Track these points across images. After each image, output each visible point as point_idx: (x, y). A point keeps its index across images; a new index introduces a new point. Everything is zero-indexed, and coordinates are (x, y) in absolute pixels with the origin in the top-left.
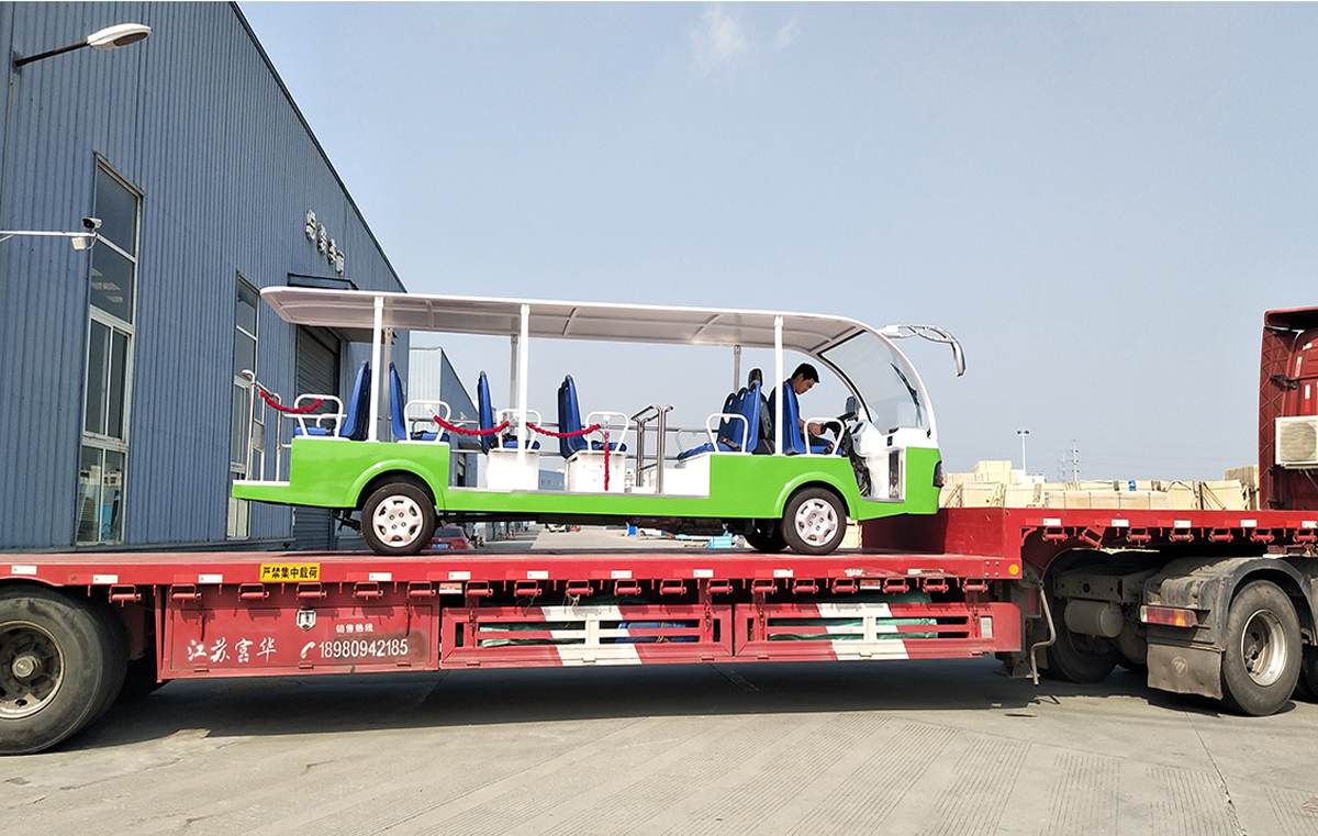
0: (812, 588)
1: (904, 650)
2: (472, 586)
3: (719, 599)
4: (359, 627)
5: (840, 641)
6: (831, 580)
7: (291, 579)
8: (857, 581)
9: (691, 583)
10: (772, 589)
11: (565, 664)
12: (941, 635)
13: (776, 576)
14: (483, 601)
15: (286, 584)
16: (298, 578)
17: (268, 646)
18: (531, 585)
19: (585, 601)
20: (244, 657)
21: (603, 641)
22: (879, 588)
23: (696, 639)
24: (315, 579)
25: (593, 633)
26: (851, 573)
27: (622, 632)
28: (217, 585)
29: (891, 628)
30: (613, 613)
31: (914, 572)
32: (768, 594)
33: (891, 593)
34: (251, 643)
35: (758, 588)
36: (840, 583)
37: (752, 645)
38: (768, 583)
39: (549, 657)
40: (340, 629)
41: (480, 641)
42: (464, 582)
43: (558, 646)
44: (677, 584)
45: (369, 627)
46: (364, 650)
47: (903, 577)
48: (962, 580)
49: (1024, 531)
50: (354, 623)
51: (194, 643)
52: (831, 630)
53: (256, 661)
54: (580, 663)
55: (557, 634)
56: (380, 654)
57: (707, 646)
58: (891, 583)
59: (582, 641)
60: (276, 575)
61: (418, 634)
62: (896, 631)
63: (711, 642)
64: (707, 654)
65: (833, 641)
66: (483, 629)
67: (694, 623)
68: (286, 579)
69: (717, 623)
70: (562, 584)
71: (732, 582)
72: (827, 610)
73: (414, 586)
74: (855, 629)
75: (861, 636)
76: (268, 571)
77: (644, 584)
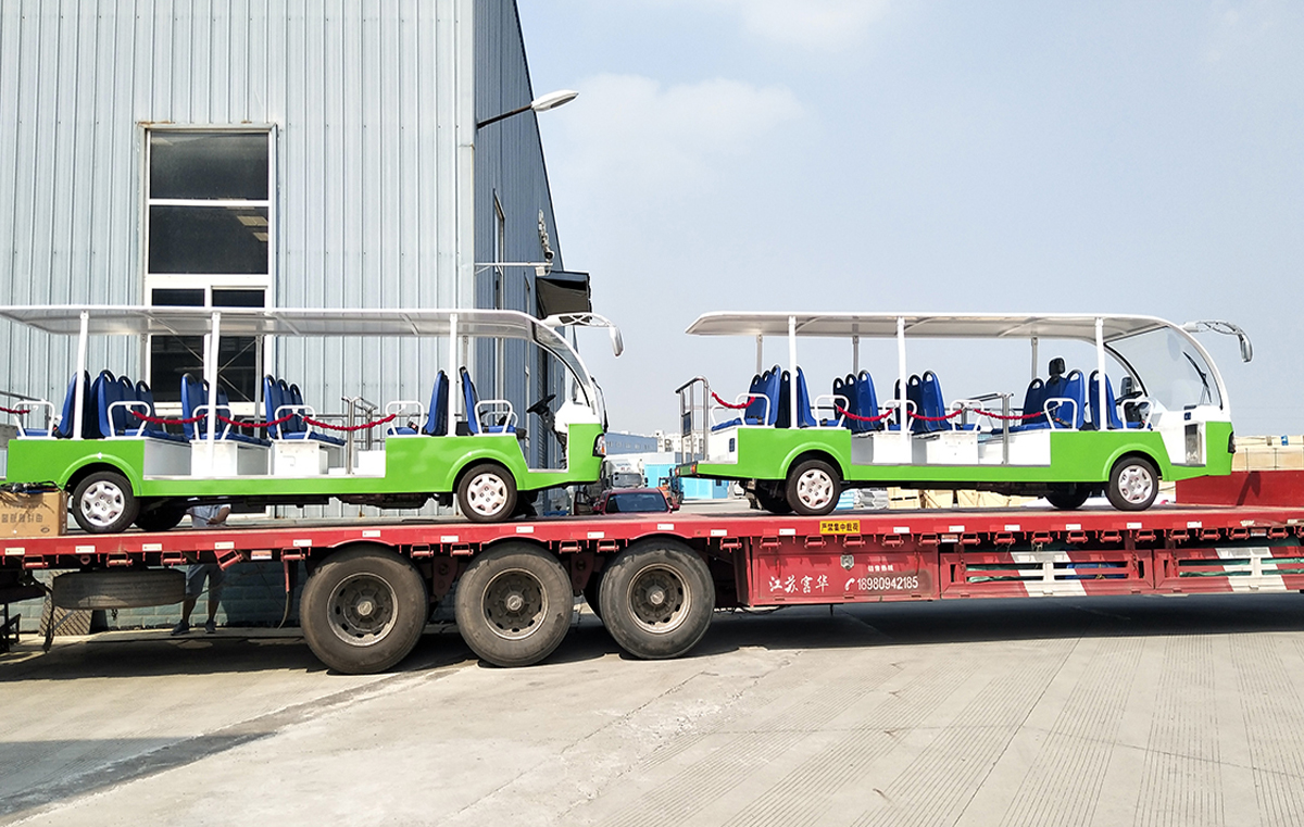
0: (1215, 536)
1: (1283, 583)
2: (966, 537)
3: (1142, 546)
4: (884, 568)
5: (1235, 577)
6: (1230, 529)
7: (841, 532)
8: (1249, 529)
9: (1124, 533)
10: (1186, 537)
11: (1031, 595)
13: (1188, 527)
14: (969, 548)
15: (836, 535)
16: (845, 531)
17: (823, 581)
18: (1006, 535)
19: (1046, 547)
20: (807, 589)
21: (1057, 578)
22: (1264, 535)
23: (1124, 576)
24: (857, 532)
25: (1049, 572)
26: (1245, 524)
27: (1071, 571)
28: (792, 536)
29: (1272, 566)
30: (1063, 557)
31: (1292, 522)
32: (1182, 540)
33: (1274, 538)
34: (811, 579)
35: (1175, 537)
36: (1237, 531)
37: (1168, 581)
38: (1182, 533)
39: (1019, 590)
40: (871, 569)
41: (968, 578)
42: (959, 534)
43: (1025, 582)
44: (1113, 534)
46: (887, 584)
47: (1283, 526)
50: (881, 563)
51: (773, 579)
52: (1228, 568)
53: (815, 592)
54: (1041, 595)
55: (1023, 573)
56: (899, 587)
57: (1135, 582)
58: (1275, 530)
59: (1041, 578)
60: (831, 529)
61: (924, 573)
62: (1276, 568)
63: (1137, 578)
64: (1135, 589)
65: (1229, 577)
66: (970, 570)
67: (1123, 564)
68: (837, 532)
69: (1141, 564)
70: (1029, 534)
71: (1156, 532)
72: (1224, 553)
73: (925, 537)
74: (1245, 568)
75: (1249, 573)
76: (824, 526)
77: (1090, 534)
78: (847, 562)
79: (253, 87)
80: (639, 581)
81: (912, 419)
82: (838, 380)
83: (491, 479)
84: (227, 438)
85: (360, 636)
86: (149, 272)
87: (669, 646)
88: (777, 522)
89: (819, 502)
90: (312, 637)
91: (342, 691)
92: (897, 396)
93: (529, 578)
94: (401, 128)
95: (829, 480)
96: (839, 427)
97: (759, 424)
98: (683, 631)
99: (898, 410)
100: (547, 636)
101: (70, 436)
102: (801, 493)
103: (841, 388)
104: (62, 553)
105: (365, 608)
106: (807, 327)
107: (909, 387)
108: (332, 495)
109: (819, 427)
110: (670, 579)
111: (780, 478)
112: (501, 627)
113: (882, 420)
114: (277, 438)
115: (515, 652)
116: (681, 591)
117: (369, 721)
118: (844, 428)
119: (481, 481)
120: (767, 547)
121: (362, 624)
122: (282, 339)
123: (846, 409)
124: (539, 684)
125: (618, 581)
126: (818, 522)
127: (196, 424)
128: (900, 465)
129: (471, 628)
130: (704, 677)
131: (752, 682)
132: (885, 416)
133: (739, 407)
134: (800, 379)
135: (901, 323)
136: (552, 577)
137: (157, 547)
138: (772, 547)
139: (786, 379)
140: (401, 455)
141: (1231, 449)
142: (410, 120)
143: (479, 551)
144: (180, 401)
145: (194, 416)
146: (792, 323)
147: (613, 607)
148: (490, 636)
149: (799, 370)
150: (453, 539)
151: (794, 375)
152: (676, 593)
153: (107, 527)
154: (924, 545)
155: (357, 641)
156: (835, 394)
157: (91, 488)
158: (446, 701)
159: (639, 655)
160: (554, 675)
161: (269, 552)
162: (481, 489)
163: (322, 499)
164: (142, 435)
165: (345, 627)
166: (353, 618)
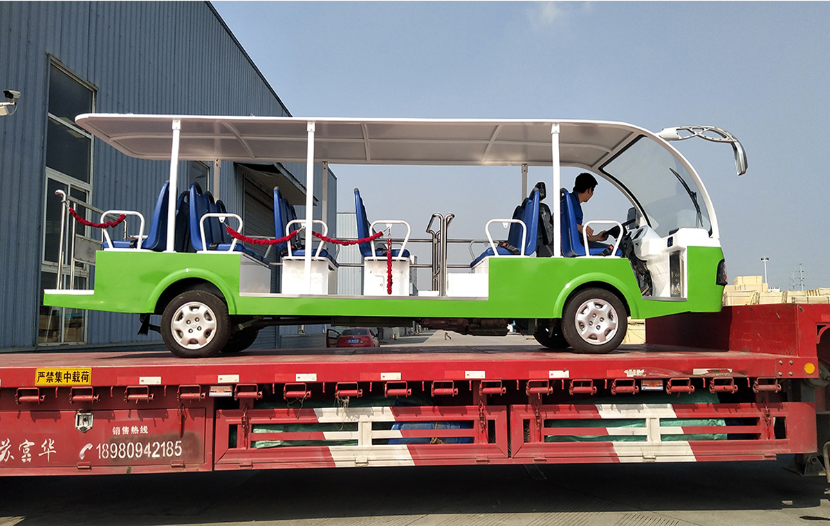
0: (590, 389)
1: (691, 452)
2: (241, 389)
3: (493, 401)
4: (135, 429)
5: (621, 442)
6: (610, 381)
7: (64, 383)
8: (638, 381)
9: (463, 384)
10: (548, 390)
11: (338, 465)
12: (730, 437)
13: (551, 377)
15: (60, 388)
16: (71, 382)
17: (49, 447)
18: (299, 387)
19: (355, 402)
20: (27, 457)
21: (376, 442)
22: (661, 388)
23: (471, 440)
24: (87, 383)
25: (365, 434)
26: (630, 374)
27: (395, 433)
29: (676, 429)
30: (384, 415)
31: (699, 372)
32: (544, 395)
33: (675, 393)
34: (33, 444)
35: (533, 390)
36: (620, 383)
37: (528, 447)
38: (544, 384)
39: (321, 457)
40: (116, 431)
41: (253, 443)
42: (233, 385)
43: (330, 447)
44: (448, 385)
45: (144, 429)
46: (138, 451)
47: (687, 377)
48: (752, 379)
49: (819, 327)
50: (130, 425)
52: (612, 431)
53: (38, 461)
54: (353, 464)
55: (329, 436)
56: (155, 455)
57: (482, 447)
58: (675, 383)
59: (355, 442)
60: (49, 380)
61: (192, 436)
62: (680, 431)
63: (485, 443)
64: (482, 456)
65: (614, 443)
66: (257, 431)
67: (468, 424)
68: (59, 384)
69: (492, 424)
70: (331, 385)
71: (506, 383)
72: (607, 411)
73: (187, 390)
74: (640, 431)
75: (644, 438)
76: (41, 375)
77: (414, 385)
78: (84, 423)
141: (721, 281)
154: (187, 400)
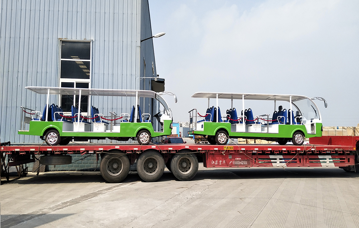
0: (318, 152)
1: (334, 165)
2: (259, 151)
3: (301, 154)
5: (322, 163)
6: (322, 151)
7: (229, 149)
8: (326, 151)
9: (296, 151)
12: (341, 162)
13: (312, 150)
14: (259, 154)
16: (230, 149)
17: (224, 162)
18: (268, 151)
19: (278, 154)
20: (220, 164)
21: (280, 162)
22: (330, 152)
23: (296, 162)
24: (233, 149)
25: (278, 161)
26: (325, 149)
27: (283, 161)
28: (217, 150)
29: (332, 160)
30: (281, 157)
31: (337, 149)
32: (310, 153)
33: (332, 153)
34: (221, 161)
35: (308, 152)
37: (306, 163)
38: (310, 151)
39: (271, 165)
40: (236, 159)
41: (259, 162)
42: (257, 150)
43: (272, 163)
44: (294, 151)
45: (240, 159)
46: (240, 163)
47: (334, 150)
48: (345, 151)
49: (356, 141)
50: (238, 158)
51: (213, 161)
52: (321, 161)
53: (222, 165)
55: (272, 161)
56: (242, 164)
59: (276, 162)
61: (249, 160)
62: (332, 161)
63: (299, 163)
64: (298, 165)
66: (259, 160)
67: (296, 159)
69: (300, 159)
70: (274, 151)
71: (304, 151)
72: (320, 157)
73: (249, 151)
74: (325, 161)
76: (225, 148)
77: (288, 151)
78: (230, 157)
79: (87, 30)
80: (180, 161)
81: (246, 121)
82: (228, 110)
83: (145, 134)
84: (82, 122)
85: (114, 173)
86: (61, 78)
87: (187, 177)
88: (213, 146)
89: (223, 141)
90: (103, 173)
91: (110, 187)
92: (242, 115)
93: (154, 159)
94: (123, 42)
95: (225, 136)
96: (228, 122)
97: (209, 121)
98: (191, 174)
99: (242, 118)
100: (158, 174)
101: (45, 120)
102: (219, 139)
103: (228, 112)
104: (44, 150)
105: (115, 166)
106: (221, 96)
107: (245, 112)
108: (106, 137)
109: (223, 122)
110: (188, 160)
111: (214, 135)
112: (147, 172)
113: (238, 121)
114: (94, 122)
115: (150, 178)
116: (190, 164)
117: (119, 194)
118: (229, 123)
119: (143, 134)
120: (211, 153)
121: (114, 170)
122: (93, 96)
123: (230, 118)
124: (157, 186)
125: (176, 160)
126: (223, 146)
127: (75, 118)
128: (242, 132)
129: (140, 172)
130: (196, 185)
131: (208, 187)
132: (239, 120)
133: (204, 117)
134: (219, 110)
135: (243, 96)
136: (160, 159)
137: (66, 149)
138: (212, 153)
139: (215, 109)
140: (123, 127)
141: (322, 130)
142: (125, 40)
143: (143, 152)
144: (71, 112)
145: (75, 116)
146: (217, 95)
147: (174, 167)
148: (145, 174)
149: (219, 107)
150: (137, 149)
151: (217, 109)
152: (189, 164)
153: (53, 144)
154: (249, 153)
155: (113, 175)
156: (227, 114)
157: (49, 134)
158: (136, 190)
159: (180, 180)
160: (160, 184)
161: (93, 151)
162: (143, 136)
163: (104, 138)
164: (62, 120)
165: (110, 171)
166: (112, 169)
